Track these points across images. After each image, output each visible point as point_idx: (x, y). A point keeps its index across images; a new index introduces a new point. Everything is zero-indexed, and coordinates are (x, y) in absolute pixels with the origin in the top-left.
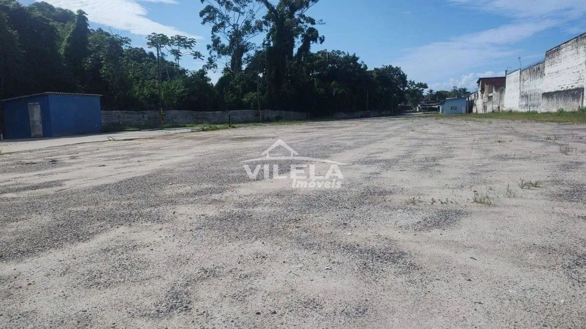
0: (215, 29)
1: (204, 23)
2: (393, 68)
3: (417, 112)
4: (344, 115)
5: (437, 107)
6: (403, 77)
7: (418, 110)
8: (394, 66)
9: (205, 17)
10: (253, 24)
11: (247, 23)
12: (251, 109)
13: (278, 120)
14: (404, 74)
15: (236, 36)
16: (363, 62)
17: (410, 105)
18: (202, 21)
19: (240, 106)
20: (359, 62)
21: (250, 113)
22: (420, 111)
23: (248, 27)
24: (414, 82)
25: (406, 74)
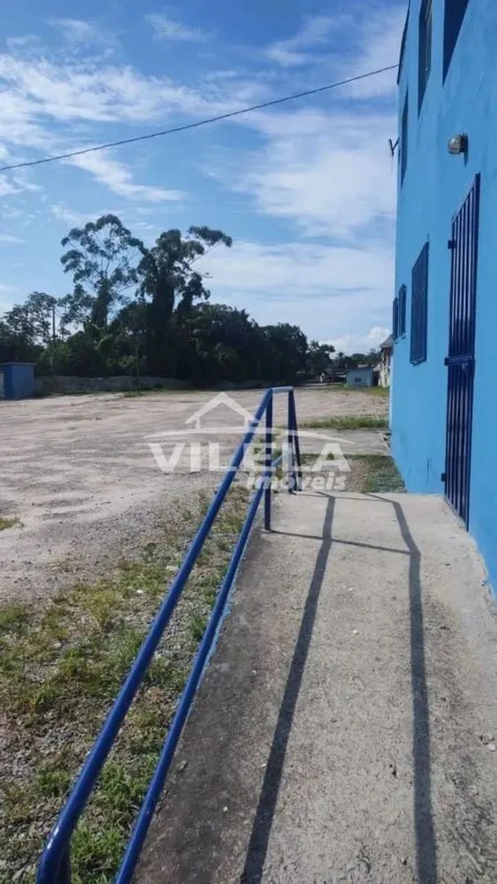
0: (77, 277)
1: (66, 270)
2: (290, 328)
3: (321, 383)
4: (231, 384)
5: (344, 376)
6: (302, 339)
7: (321, 380)
8: (292, 325)
9: (68, 263)
10: (126, 273)
11: (118, 271)
12: (128, 375)
13: (158, 388)
14: (303, 335)
15: (105, 286)
16: (253, 320)
17: (312, 372)
18: (64, 269)
19: (119, 372)
20: (249, 320)
21: (128, 380)
22: (323, 382)
23: (118, 276)
24: (317, 344)
25: (305, 334)
